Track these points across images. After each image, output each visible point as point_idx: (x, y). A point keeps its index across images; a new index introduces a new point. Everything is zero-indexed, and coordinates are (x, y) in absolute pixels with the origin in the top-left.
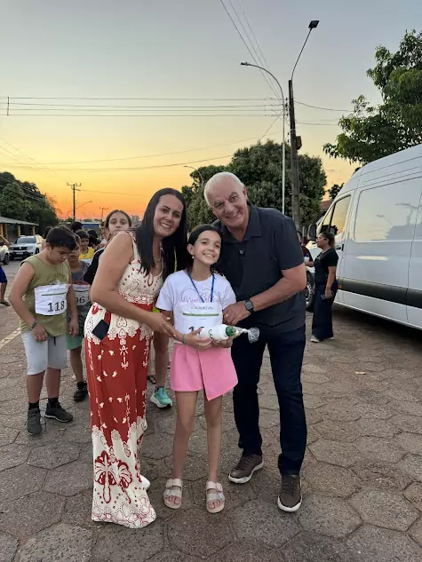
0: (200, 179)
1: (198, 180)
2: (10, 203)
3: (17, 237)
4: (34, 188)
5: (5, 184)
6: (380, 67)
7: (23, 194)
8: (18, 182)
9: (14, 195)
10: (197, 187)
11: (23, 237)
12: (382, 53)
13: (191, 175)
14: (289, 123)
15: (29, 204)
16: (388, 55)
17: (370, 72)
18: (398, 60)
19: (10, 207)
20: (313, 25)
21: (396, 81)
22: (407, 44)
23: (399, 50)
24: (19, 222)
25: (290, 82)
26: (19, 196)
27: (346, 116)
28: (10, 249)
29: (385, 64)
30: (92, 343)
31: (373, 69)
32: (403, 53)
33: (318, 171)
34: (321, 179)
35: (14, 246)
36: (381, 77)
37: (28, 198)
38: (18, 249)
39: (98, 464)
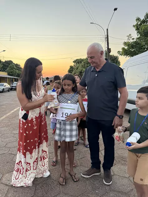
0: (76, 63)
1: (75, 63)
2: (11, 71)
3: (13, 82)
4: (20, 66)
5: (9, 64)
6: (137, 24)
7: (15, 68)
8: (14, 64)
9: (13, 68)
10: (75, 66)
11: (15, 82)
12: (138, 19)
13: (73, 62)
14: (107, 44)
15: (17, 71)
16: (140, 20)
17: (134, 26)
18: (144, 22)
19: (11, 72)
20: (115, 9)
21: (142, 29)
22: (147, 16)
23: (144, 18)
24: (14, 77)
25: (107, 29)
26: (14, 68)
27: (125, 41)
28: (11, 86)
29: (139, 23)
30: (23, 122)
31: (135, 25)
32: (145, 19)
33: (117, 60)
34: (118, 63)
35: (12, 85)
36: (138, 28)
37: (17, 69)
38: (13, 86)
39: (17, 165)
